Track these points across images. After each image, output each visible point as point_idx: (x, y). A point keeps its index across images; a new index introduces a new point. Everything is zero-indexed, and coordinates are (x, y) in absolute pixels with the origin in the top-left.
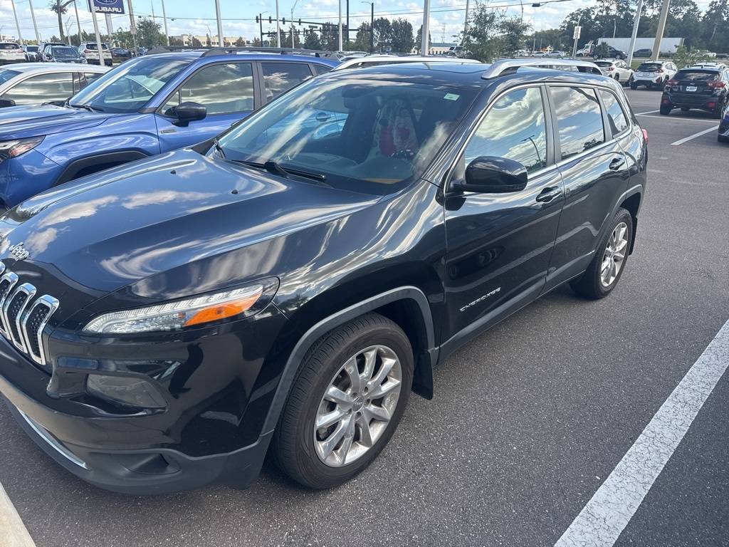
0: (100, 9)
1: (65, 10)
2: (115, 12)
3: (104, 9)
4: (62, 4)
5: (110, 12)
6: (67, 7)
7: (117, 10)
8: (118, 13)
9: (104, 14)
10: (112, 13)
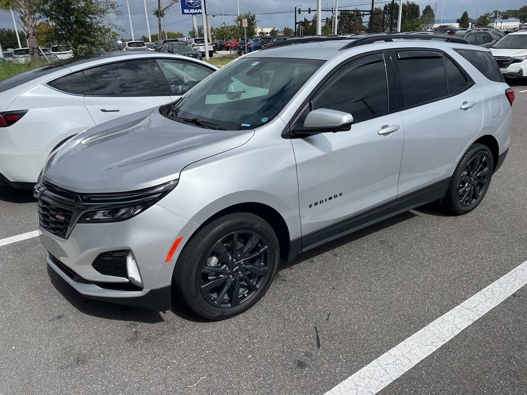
0: (189, 11)
1: (163, 14)
4: (161, 10)
5: (196, 13)
6: (165, 12)
9: (191, 15)
10: (198, 14)
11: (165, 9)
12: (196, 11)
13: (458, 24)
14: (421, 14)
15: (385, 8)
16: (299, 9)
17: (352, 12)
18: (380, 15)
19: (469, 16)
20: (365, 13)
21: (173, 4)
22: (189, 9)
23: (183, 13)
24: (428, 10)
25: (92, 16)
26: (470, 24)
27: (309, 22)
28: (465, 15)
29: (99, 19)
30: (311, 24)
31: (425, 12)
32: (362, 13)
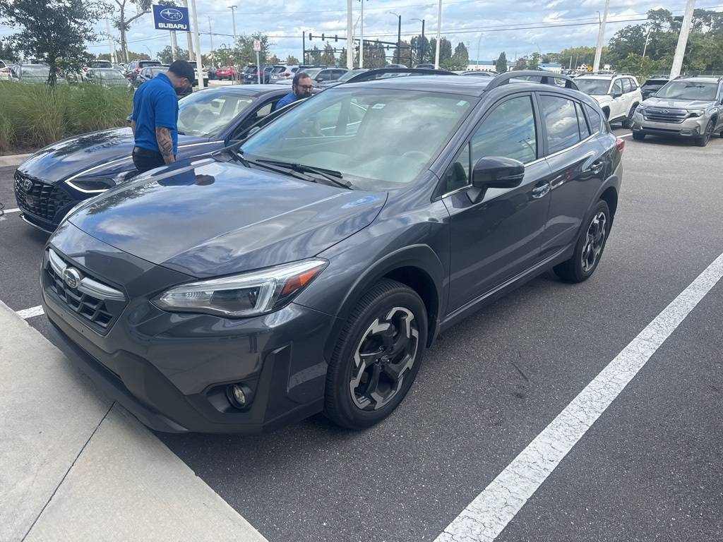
0: (166, 25)
1: (129, 27)
2: (180, 29)
3: (169, 25)
4: (125, 21)
5: (175, 29)
6: (130, 24)
7: (182, 26)
8: (183, 30)
9: (168, 31)
10: (178, 30)
11: (131, 20)
12: (175, 26)
13: (495, 66)
14: (453, 52)
15: (413, 41)
16: (310, 35)
17: (373, 43)
18: (406, 50)
19: (507, 58)
20: (390, 46)
21: (142, 14)
22: (166, 23)
23: (157, 27)
24: (462, 49)
25: (79, 21)
26: (508, 67)
27: (320, 51)
28: (503, 56)
29: (88, 23)
30: (322, 54)
31: (457, 50)
32: (385, 45)
